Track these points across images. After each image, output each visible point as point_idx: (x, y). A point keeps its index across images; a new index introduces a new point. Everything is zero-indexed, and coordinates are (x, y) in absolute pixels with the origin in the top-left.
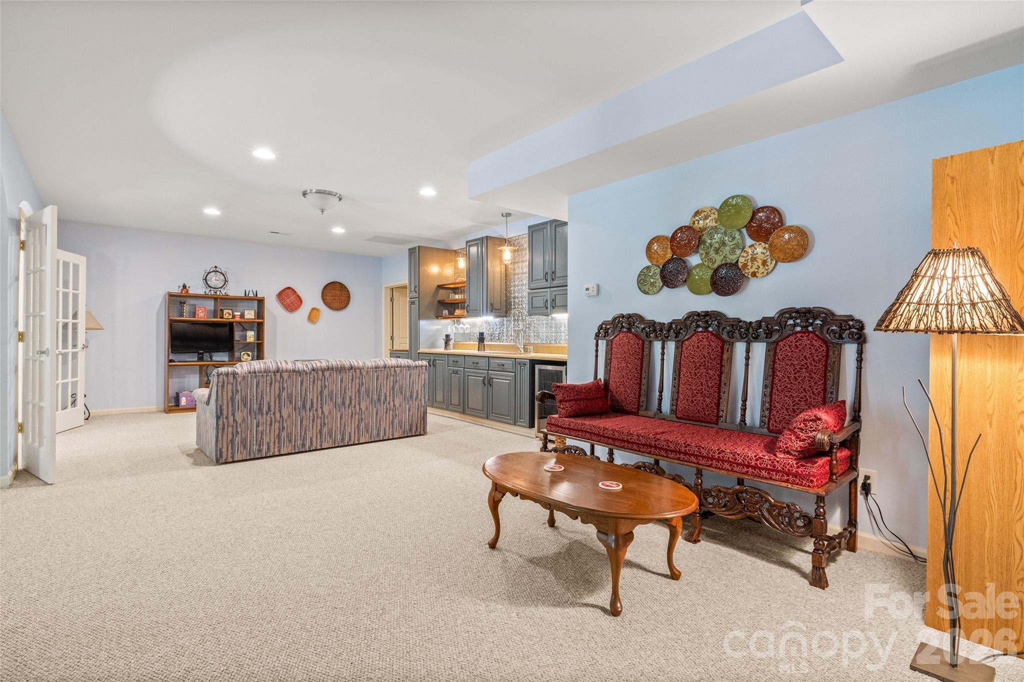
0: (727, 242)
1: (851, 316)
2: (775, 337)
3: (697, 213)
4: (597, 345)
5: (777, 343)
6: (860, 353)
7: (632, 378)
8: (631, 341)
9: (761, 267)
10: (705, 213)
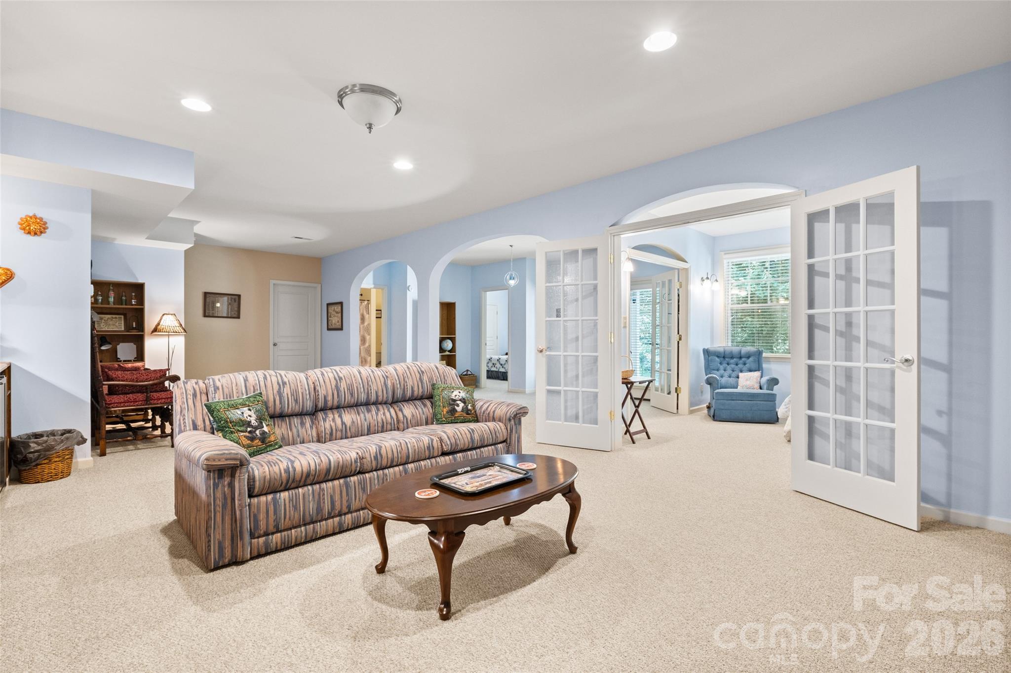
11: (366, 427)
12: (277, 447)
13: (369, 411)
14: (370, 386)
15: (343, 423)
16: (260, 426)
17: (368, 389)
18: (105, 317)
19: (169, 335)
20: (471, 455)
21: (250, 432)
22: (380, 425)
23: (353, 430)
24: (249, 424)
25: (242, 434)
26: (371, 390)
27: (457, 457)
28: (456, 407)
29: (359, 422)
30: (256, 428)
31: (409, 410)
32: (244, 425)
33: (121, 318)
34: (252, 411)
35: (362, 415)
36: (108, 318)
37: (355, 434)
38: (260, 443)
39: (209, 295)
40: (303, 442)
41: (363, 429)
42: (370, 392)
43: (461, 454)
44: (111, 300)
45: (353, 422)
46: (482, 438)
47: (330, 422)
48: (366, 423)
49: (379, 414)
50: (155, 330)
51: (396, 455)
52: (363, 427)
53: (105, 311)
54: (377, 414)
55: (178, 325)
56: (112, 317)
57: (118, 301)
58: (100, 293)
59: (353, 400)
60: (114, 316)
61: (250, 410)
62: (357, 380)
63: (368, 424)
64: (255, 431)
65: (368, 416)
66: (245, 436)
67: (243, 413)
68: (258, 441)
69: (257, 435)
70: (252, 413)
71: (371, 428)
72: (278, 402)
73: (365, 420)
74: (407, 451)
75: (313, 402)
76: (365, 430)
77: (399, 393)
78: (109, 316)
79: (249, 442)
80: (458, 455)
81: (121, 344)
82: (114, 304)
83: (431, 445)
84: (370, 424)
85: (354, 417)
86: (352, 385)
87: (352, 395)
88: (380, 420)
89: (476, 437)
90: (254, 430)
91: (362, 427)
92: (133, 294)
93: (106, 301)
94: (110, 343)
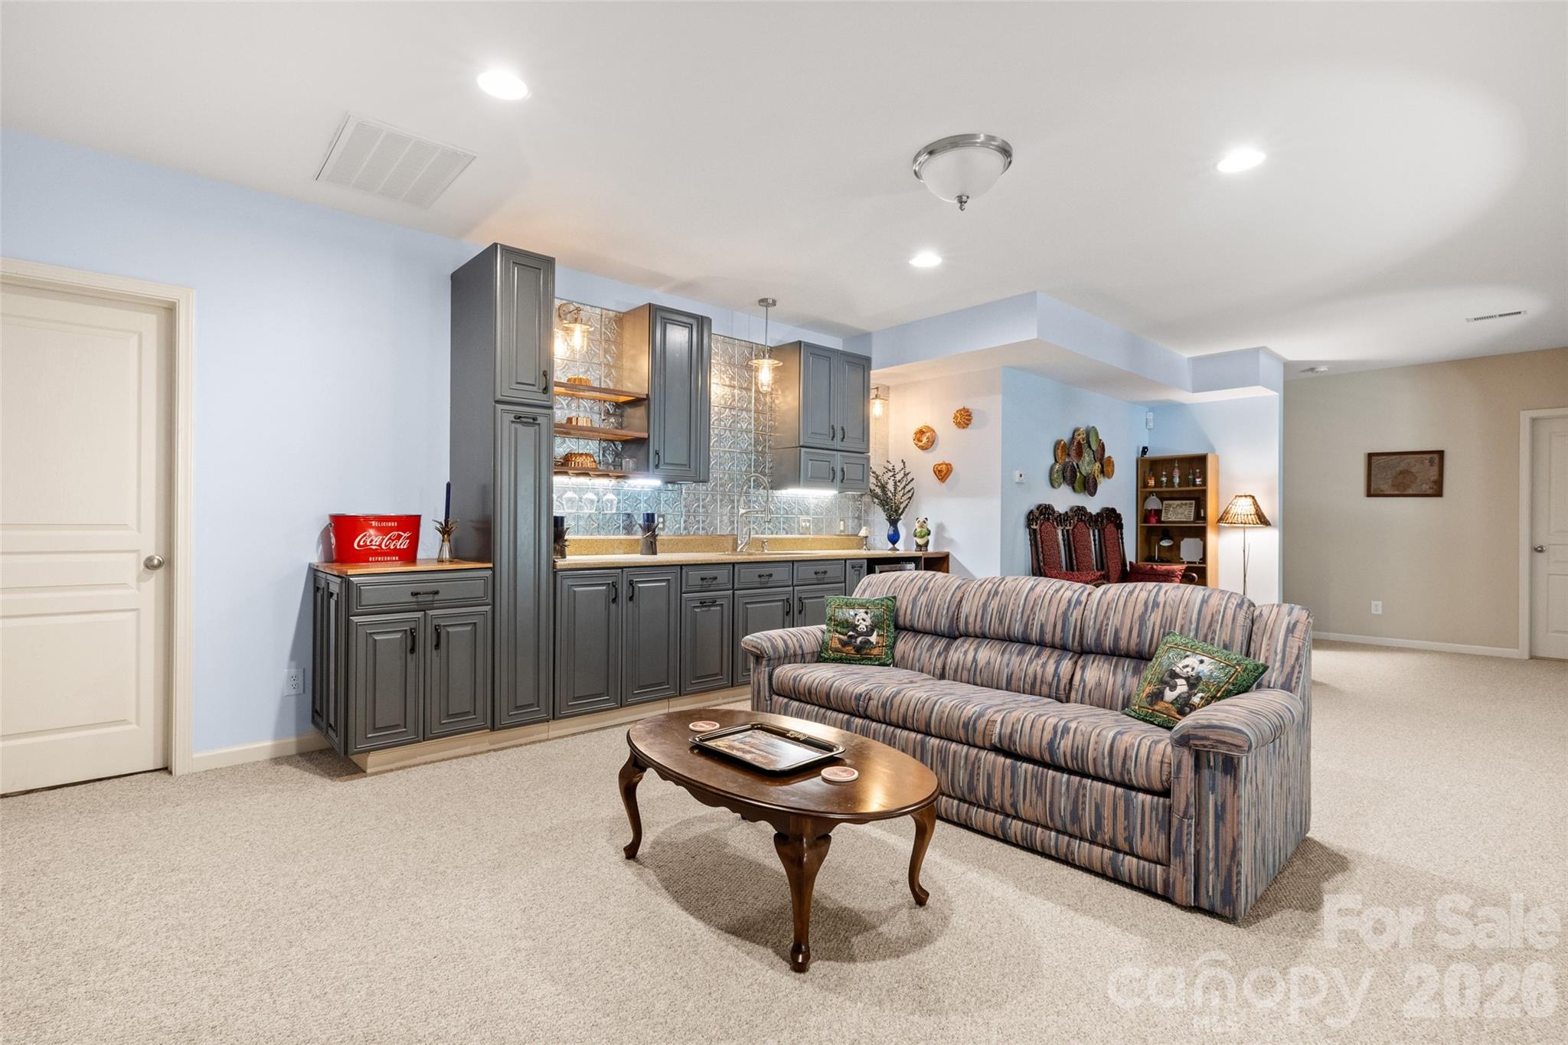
3: (1077, 428)
5: (1104, 529)
8: (1052, 529)
9: (1099, 479)
10: (1080, 432)
11: (1005, 676)
12: (877, 663)
13: (1021, 653)
14: (1035, 613)
15: (974, 660)
16: (870, 632)
17: (1029, 617)
18: (1174, 504)
19: (1244, 528)
20: (1053, 778)
21: (851, 636)
22: (1029, 680)
23: (985, 675)
24: (854, 627)
25: (837, 635)
26: (1034, 619)
27: (1020, 767)
28: (1168, 688)
29: (997, 666)
30: (861, 634)
31: (1095, 673)
32: (848, 627)
33: (1191, 504)
34: (869, 615)
35: (1006, 656)
36: (1178, 505)
37: (988, 682)
38: (853, 652)
39: (1377, 458)
40: (921, 671)
41: (1000, 679)
42: (1030, 623)
43: (1031, 766)
44: (1177, 480)
45: (989, 663)
46: (1079, 754)
47: (962, 653)
48: (1006, 670)
49: (1034, 662)
50: (1221, 520)
51: (910, 713)
52: (1001, 675)
53: (1175, 496)
54: (1031, 661)
55: (1253, 511)
56: (1182, 504)
57: (1184, 481)
58: (1164, 473)
59: (1000, 631)
60: (1184, 502)
61: (867, 613)
62: (1018, 601)
63: (1009, 674)
64: (857, 637)
65: (1015, 660)
66: (839, 639)
67: (856, 615)
68: (851, 648)
69: (855, 642)
70: (868, 618)
71: (1013, 682)
72: (909, 612)
73: (1008, 665)
74: (928, 714)
75: (952, 620)
76: (1002, 680)
77: (1090, 636)
78: (1179, 502)
79: (840, 646)
80: (1025, 765)
81: (1185, 539)
82: (1179, 486)
83: (971, 723)
84: (1012, 674)
85: (993, 655)
86: (1006, 606)
87: (1001, 621)
88: (1031, 671)
89: (1065, 745)
90: (856, 635)
91: (998, 674)
92: (1198, 471)
93: (1170, 482)
94: (1171, 538)
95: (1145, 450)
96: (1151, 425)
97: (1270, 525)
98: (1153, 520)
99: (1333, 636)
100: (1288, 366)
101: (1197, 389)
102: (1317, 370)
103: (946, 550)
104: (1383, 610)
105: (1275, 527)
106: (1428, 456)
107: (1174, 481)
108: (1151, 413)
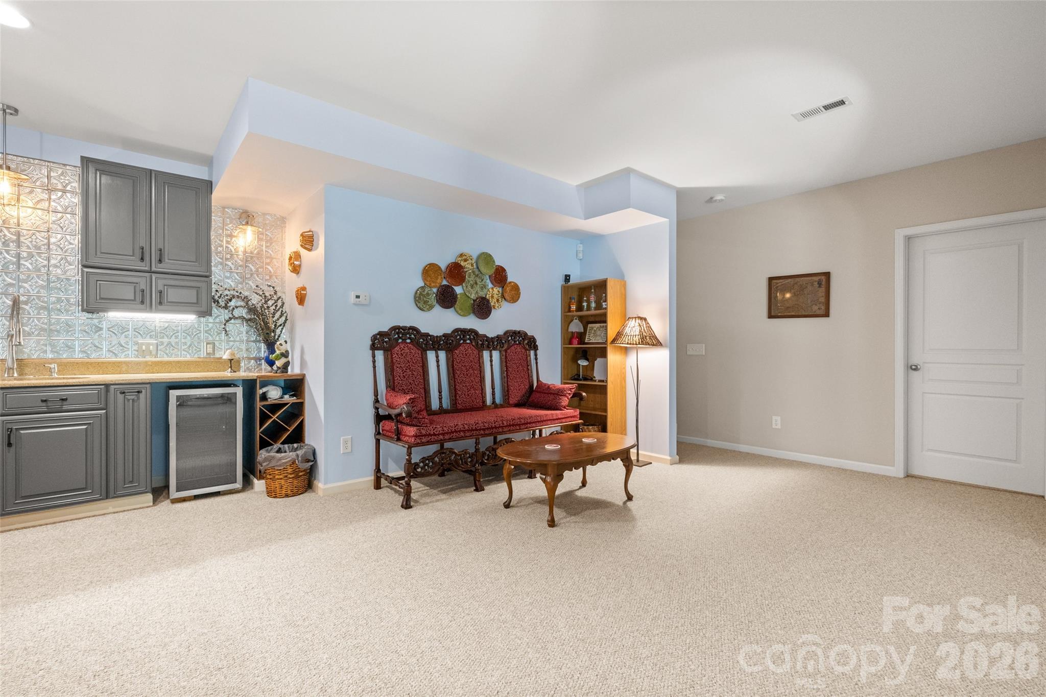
0: (478, 282)
1: (533, 336)
2: (506, 346)
3: (461, 255)
4: (374, 356)
5: (506, 351)
6: (536, 355)
7: (418, 384)
8: (412, 351)
9: (496, 303)
10: (466, 257)
18: (595, 327)
19: (637, 349)
33: (600, 327)
36: (597, 328)
39: (778, 281)
44: (593, 305)
50: (617, 340)
53: (592, 319)
57: (597, 305)
58: (585, 299)
60: (602, 325)
81: (597, 359)
82: (594, 311)
92: (603, 294)
93: (589, 308)
94: (587, 360)
95: (567, 278)
96: (581, 256)
97: (662, 345)
98: (575, 341)
99: (744, 448)
100: (682, 195)
101: (587, 217)
102: (715, 199)
103: (304, 373)
104: (781, 425)
105: (666, 346)
106: (816, 279)
107: (591, 305)
108: (581, 245)
